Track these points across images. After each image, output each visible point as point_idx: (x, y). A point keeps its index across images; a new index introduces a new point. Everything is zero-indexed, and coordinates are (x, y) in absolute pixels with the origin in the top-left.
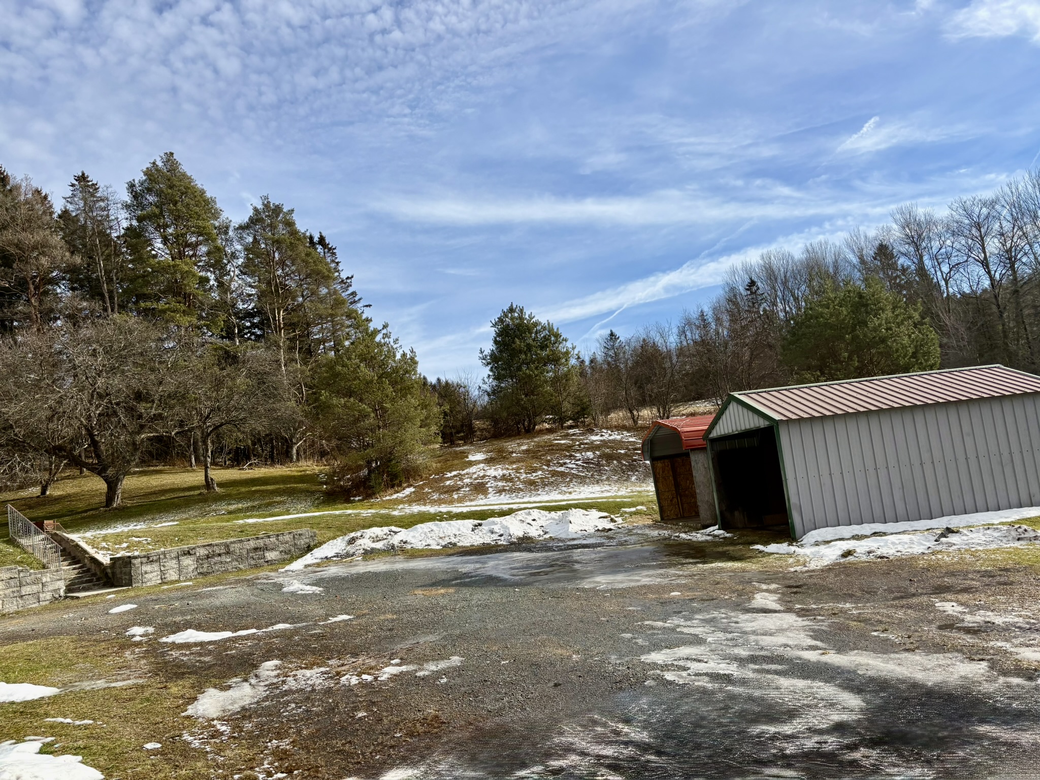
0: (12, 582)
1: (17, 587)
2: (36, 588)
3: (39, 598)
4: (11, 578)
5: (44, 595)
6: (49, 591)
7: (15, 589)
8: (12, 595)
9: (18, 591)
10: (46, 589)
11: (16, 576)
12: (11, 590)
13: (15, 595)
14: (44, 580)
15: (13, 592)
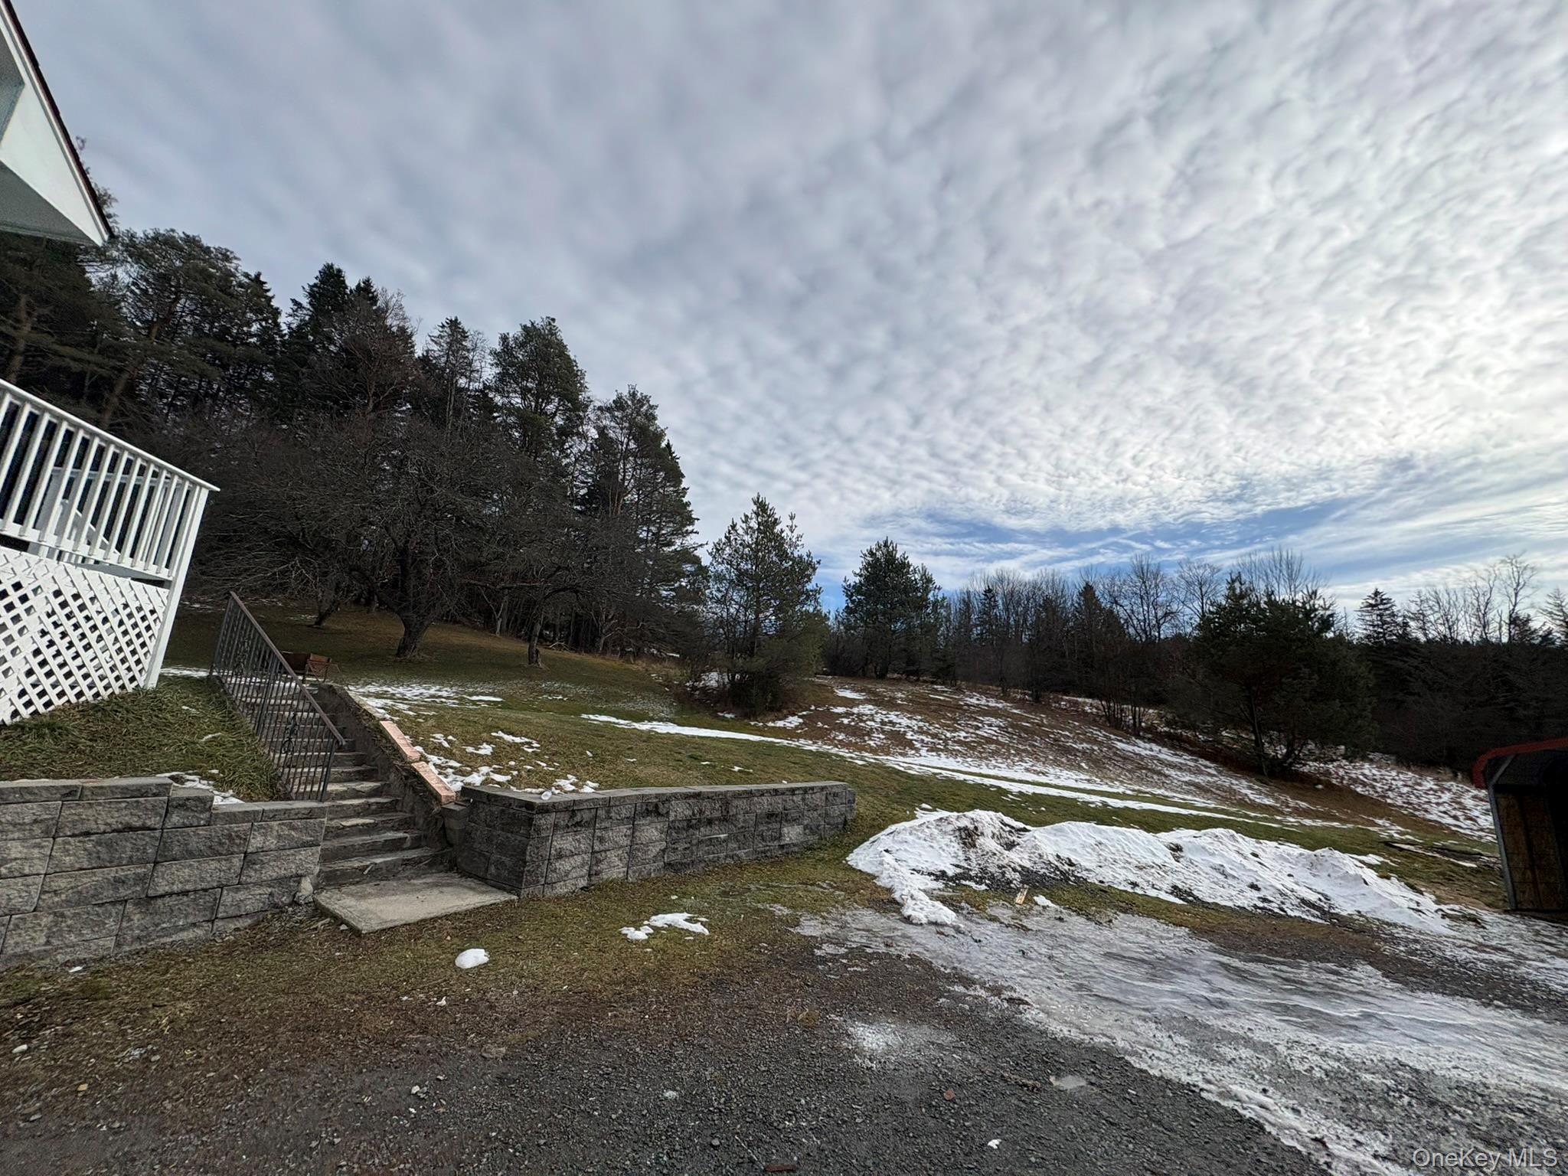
0: (127, 846)
1: (143, 862)
2: (212, 870)
3: (214, 908)
4: (130, 828)
5: (241, 896)
6: (259, 884)
7: (131, 871)
8: (108, 894)
9: (140, 879)
10: (253, 875)
11: (153, 821)
12: (112, 873)
13: (123, 892)
14: (256, 842)
15: (119, 882)
